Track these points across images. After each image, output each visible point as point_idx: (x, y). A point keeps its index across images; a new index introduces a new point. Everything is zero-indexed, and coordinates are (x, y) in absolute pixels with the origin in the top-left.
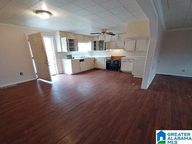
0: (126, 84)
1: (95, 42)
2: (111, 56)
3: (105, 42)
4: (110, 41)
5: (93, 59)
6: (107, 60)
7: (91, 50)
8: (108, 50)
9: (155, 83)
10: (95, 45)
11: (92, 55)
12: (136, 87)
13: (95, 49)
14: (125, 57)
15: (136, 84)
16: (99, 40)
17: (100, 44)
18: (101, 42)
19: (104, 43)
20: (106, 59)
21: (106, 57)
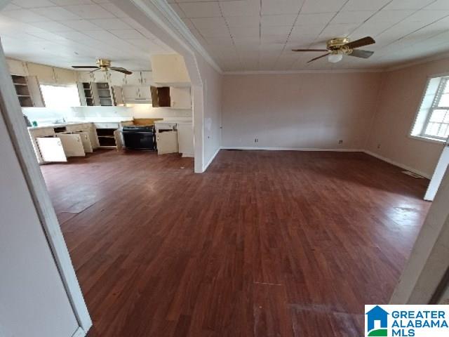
0: (169, 170)
1: (86, 85)
2: (132, 119)
3: (112, 88)
4: (124, 86)
5: (90, 126)
6: (125, 127)
7: (79, 105)
8: (123, 105)
9: (216, 163)
10: (87, 94)
11: (83, 116)
12: (187, 172)
13: (89, 103)
14: (162, 119)
15: (186, 168)
16: (96, 81)
17: (99, 92)
18: (102, 86)
19: (110, 89)
20: (120, 125)
21: (122, 122)
